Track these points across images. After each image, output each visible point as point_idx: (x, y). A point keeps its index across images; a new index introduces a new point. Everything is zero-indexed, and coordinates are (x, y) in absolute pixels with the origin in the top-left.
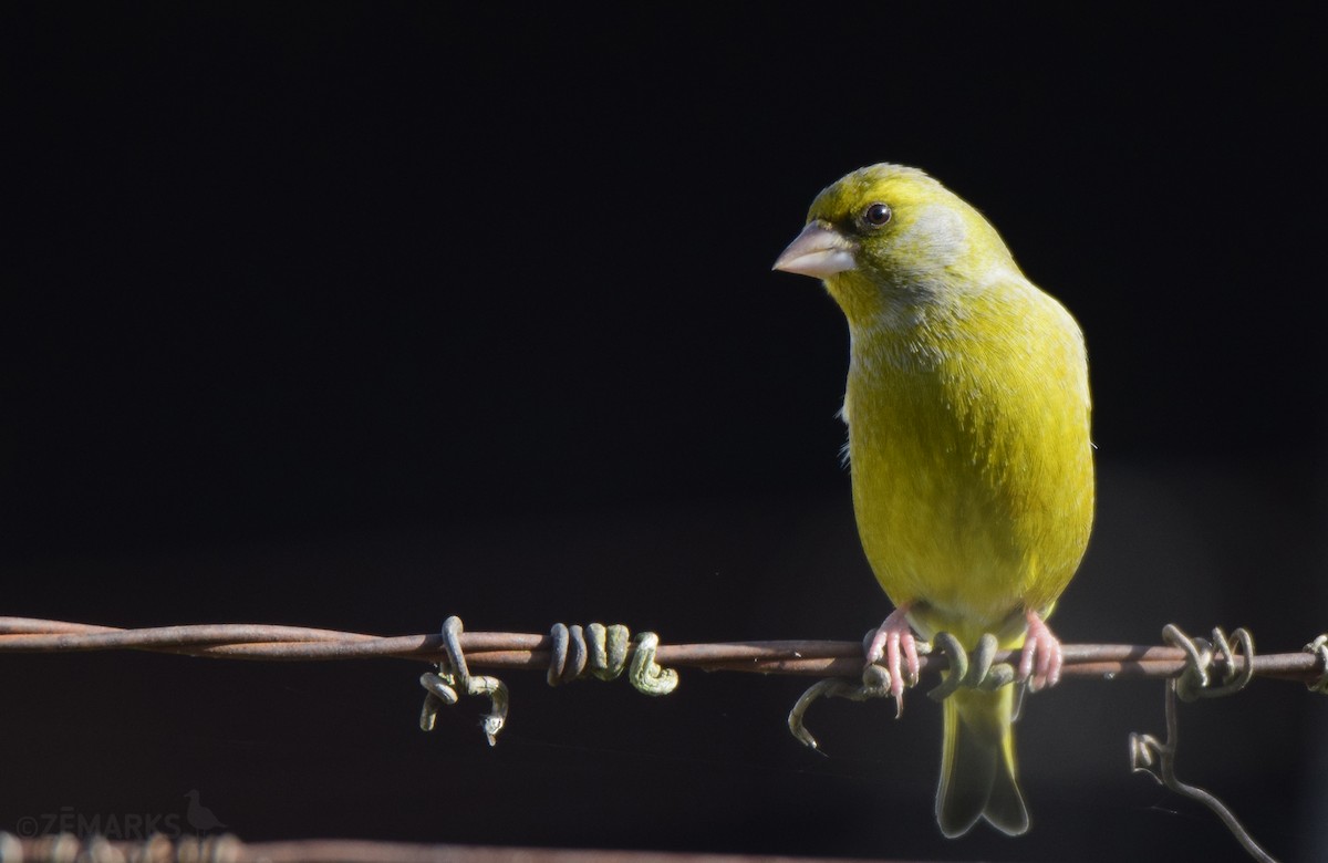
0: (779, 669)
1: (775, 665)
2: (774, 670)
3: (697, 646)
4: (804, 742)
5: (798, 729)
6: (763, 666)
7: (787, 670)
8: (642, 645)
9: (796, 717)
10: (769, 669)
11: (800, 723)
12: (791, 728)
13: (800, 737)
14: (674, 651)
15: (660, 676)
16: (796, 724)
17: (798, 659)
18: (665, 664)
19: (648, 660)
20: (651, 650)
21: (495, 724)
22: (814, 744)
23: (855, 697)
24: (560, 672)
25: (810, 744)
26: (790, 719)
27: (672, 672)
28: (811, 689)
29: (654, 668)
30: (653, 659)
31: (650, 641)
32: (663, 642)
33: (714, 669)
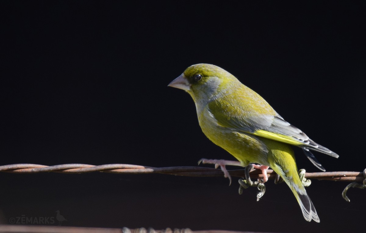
0: (339, 179)
1: (338, 178)
2: (338, 180)
3: (316, 173)
4: (347, 200)
5: (345, 196)
6: (335, 179)
7: (342, 180)
8: (301, 172)
9: (344, 193)
10: (337, 180)
11: (345, 195)
12: (343, 196)
13: (345, 198)
14: (310, 174)
15: (306, 181)
16: (344, 195)
17: (345, 177)
18: (308, 178)
19: (303, 177)
20: (304, 174)
21: (260, 195)
22: (349, 201)
23: (361, 188)
24: (278, 180)
25: (348, 201)
26: (343, 194)
27: (309, 180)
28: (349, 185)
29: (305, 179)
30: (304, 177)
31: (303, 171)
32: (306, 172)
33: (321, 180)
